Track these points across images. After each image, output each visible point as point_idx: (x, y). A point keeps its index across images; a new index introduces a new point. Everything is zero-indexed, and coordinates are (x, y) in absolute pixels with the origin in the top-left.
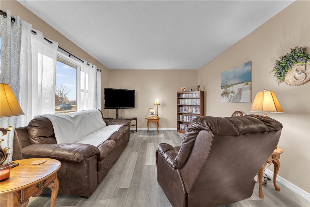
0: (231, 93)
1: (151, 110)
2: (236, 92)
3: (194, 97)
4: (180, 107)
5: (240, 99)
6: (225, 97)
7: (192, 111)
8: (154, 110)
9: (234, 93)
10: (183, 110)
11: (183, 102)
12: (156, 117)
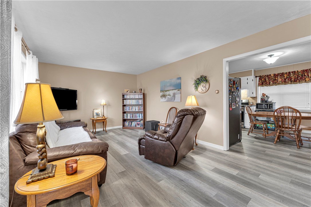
0: (168, 95)
1: (96, 111)
2: (172, 95)
3: (137, 98)
4: (124, 107)
5: (175, 99)
6: (163, 98)
7: (136, 110)
8: (99, 111)
9: (170, 96)
10: (127, 109)
11: (127, 102)
12: (102, 117)
